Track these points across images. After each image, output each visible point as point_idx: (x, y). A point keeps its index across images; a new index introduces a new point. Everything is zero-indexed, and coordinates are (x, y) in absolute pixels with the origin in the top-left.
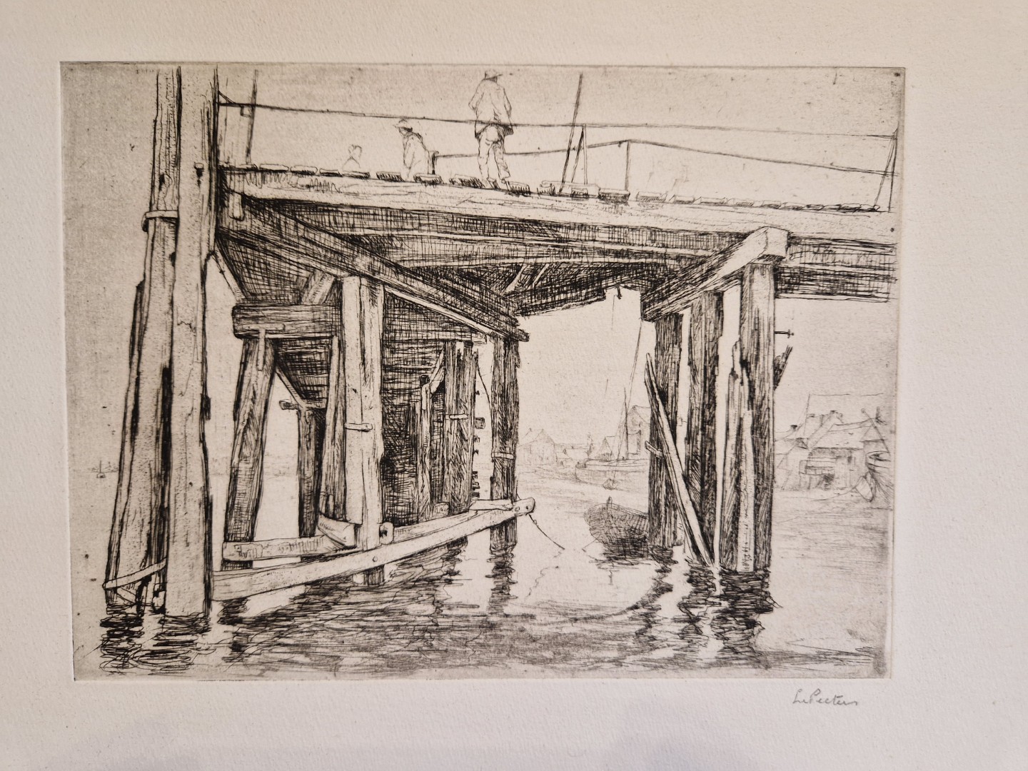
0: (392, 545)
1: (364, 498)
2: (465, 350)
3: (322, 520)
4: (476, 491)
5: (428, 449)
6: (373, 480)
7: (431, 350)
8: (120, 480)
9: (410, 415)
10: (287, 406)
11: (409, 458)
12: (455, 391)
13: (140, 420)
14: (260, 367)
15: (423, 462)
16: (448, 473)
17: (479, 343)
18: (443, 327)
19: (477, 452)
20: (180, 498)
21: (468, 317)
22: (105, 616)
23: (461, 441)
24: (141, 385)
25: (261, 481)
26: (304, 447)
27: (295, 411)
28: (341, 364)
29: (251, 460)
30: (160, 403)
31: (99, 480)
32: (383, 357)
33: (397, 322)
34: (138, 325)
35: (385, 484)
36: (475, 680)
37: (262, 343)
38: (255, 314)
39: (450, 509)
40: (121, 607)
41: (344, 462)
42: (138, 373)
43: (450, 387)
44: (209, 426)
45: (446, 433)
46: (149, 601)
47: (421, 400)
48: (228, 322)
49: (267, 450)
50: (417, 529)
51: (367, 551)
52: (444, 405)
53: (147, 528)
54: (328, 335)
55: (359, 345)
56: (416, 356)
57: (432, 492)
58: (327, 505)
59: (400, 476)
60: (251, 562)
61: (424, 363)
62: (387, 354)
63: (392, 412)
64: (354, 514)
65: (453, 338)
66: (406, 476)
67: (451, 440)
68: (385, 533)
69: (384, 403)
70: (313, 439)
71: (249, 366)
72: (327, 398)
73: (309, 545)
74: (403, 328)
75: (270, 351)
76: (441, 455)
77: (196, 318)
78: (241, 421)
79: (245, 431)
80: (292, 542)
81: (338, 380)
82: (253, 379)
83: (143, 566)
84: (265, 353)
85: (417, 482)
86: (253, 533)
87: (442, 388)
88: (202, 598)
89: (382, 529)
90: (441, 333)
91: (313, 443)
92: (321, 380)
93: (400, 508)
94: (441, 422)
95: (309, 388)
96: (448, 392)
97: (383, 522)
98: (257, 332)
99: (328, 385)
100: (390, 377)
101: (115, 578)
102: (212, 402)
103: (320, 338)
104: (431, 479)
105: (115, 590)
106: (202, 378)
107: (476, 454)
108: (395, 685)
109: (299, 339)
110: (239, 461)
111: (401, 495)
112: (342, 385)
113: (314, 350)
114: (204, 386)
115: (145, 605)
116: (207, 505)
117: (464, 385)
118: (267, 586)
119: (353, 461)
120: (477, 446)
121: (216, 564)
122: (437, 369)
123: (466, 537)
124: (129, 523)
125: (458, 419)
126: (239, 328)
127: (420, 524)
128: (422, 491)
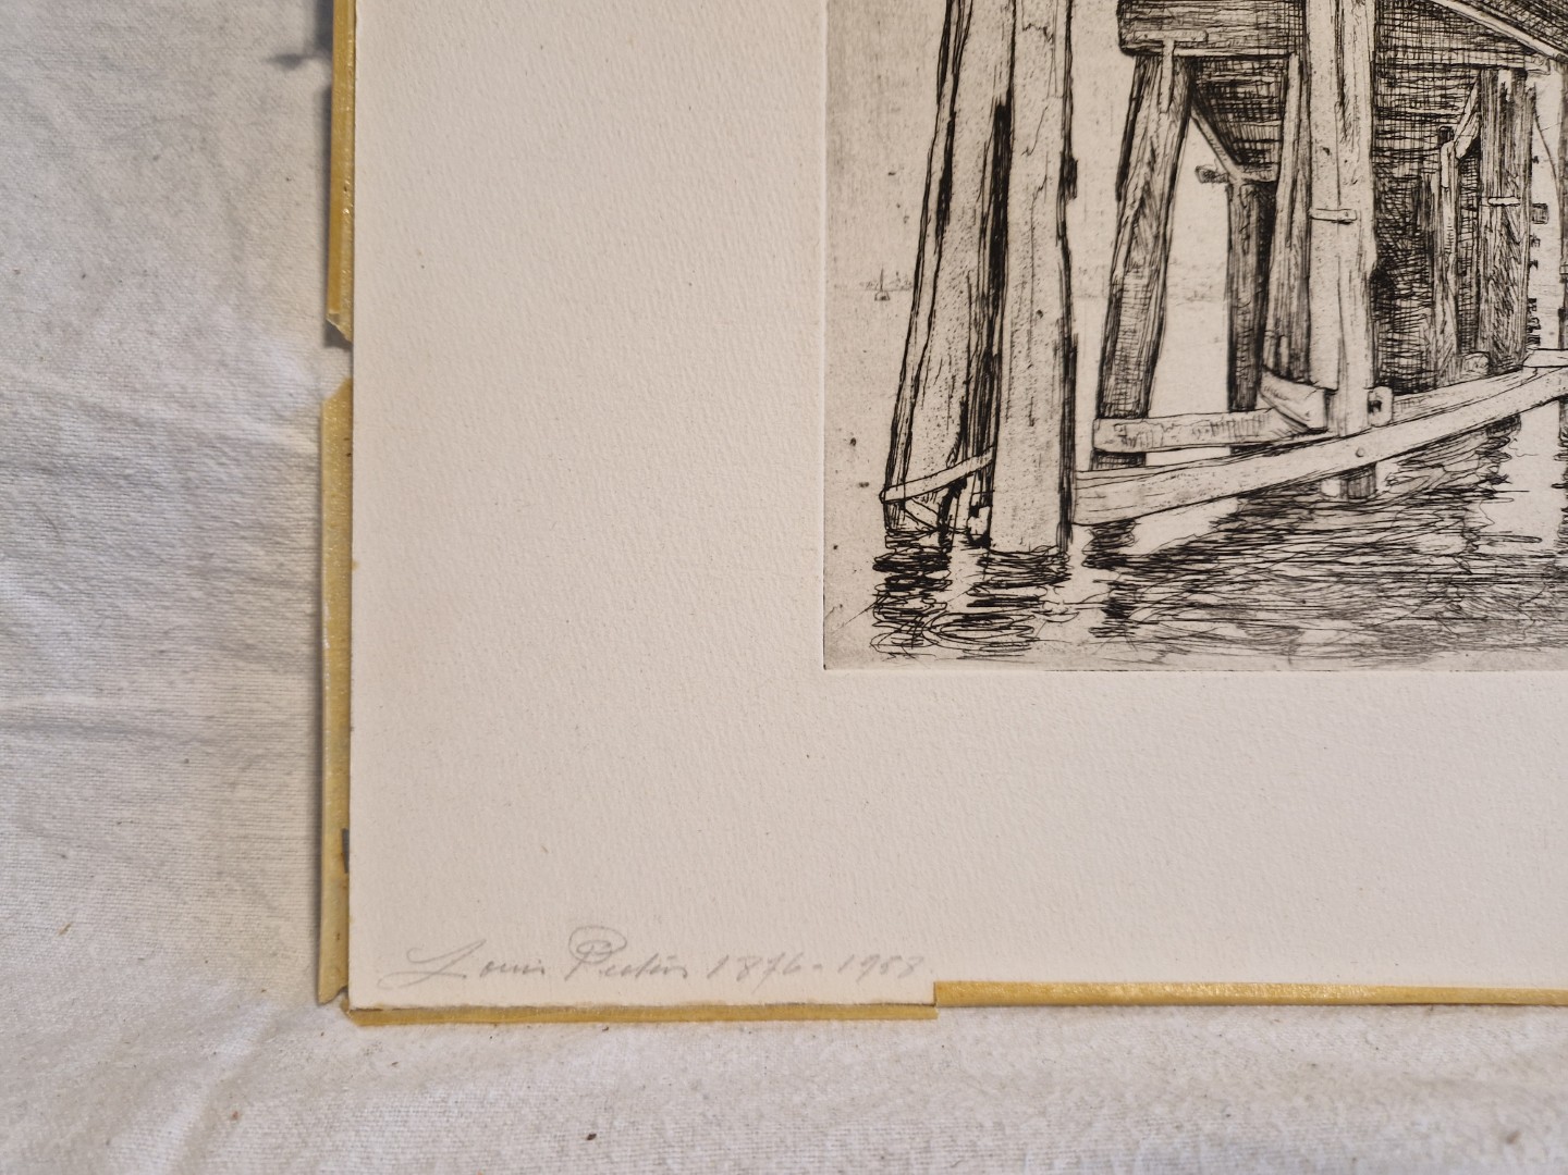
0: (1391, 428)
1: (1342, 343)
2: (1514, 84)
3: (1269, 381)
4: (1535, 332)
5: (1452, 259)
6: (1358, 310)
7: (1456, 83)
8: (915, 305)
9: (1422, 199)
10: (1210, 176)
11: (1420, 272)
12: (1497, 155)
13: (954, 198)
14: (1164, 105)
15: (1443, 280)
16: (1487, 301)
17: (1537, 72)
18: (1477, 44)
19: (1536, 264)
20: (1022, 338)
21: (1519, 26)
22: (882, 551)
23: (1508, 244)
24: (957, 135)
25: (1162, 309)
26: (1238, 249)
27: (1224, 185)
28: (1304, 103)
29: (1147, 272)
30: (989, 168)
31: (878, 303)
32: (1375, 93)
33: (1398, 33)
34: (953, 29)
35: (1379, 318)
36: (1535, 672)
37: (1168, 63)
38: (1156, 12)
39: (1490, 364)
40: (911, 534)
41: (1308, 278)
42: (953, 114)
43: (1489, 148)
44: (1074, 210)
45: (1482, 229)
46: (961, 524)
47: (1440, 170)
48: (1111, 26)
49: (1173, 254)
50: (1434, 399)
51: (1347, 437)
52: (1479, 180)
53: (960, 392)
54: (1282, 52)
55: (1334, 71)
56: (1431, 93)
57: (1460, 333)
58: (1277, 354)
59: (1404, 304)
60: (1143, 455)
61: (1444, 106)
62: (1383, 89)
63: (1391, 189)
64: (1326, 374)
65: (1493, 63)
66: (1415, 303)
67: (1491, 243)
68: (1378, 405)
69: (1376, 174)
70: (1254, 237)
71: (1145, 104)
72: (1279, 164)
73: (1247, 426)
74: (1409, 43)
75: (1181, 78)
76: (1474, 269)
77: (1055, 19)
78: (1130, 201)
79: (1136, 220)
80: (1215, 419)
81: (1299, 132)
82: (1152, 127)
83: (953, 460)
84: (1173, 81)
85: (1434, 315)
86: (1147, 403)
87: (1475, 149)
88: (1055, 519)
89: (1373, 398)
90: (1472, 54)
91: (1253, 242)
92: (1270, 131)
93: (1404, 362)
94: (1473, 210)
95: (1247, 145)
96: (1485, 156)
97: (1375, 386)
98: (1161, 44)
99: (1281, 141)
100: (1387, 128)
101: (903, 482)
102: (1080, 167)
103: (1268, 57)
104: (1457, 310)
105: (901, 503)
106: (1064, 125)
107: (1533, 267)
108: (1395, 680)
109: (1233, 58)
110: (1126, 272)
111: (1406, 338)
112: (1304, 141)
113: (1258, 78)
114: (1068, 138)
115: (955, 531)
116: (1068, 352)
117: (1513, 145)
118: (1169, 498)
119: (1322, 277)
120: (1535, 254)
121: (1082, 459)
122: (1466, 117)
123: (1517, 415)
124: (930, 382)
125: (1503, 205)
126: (1129, 37)
127: (1439, 391)
128: (1442, 332)
